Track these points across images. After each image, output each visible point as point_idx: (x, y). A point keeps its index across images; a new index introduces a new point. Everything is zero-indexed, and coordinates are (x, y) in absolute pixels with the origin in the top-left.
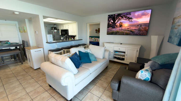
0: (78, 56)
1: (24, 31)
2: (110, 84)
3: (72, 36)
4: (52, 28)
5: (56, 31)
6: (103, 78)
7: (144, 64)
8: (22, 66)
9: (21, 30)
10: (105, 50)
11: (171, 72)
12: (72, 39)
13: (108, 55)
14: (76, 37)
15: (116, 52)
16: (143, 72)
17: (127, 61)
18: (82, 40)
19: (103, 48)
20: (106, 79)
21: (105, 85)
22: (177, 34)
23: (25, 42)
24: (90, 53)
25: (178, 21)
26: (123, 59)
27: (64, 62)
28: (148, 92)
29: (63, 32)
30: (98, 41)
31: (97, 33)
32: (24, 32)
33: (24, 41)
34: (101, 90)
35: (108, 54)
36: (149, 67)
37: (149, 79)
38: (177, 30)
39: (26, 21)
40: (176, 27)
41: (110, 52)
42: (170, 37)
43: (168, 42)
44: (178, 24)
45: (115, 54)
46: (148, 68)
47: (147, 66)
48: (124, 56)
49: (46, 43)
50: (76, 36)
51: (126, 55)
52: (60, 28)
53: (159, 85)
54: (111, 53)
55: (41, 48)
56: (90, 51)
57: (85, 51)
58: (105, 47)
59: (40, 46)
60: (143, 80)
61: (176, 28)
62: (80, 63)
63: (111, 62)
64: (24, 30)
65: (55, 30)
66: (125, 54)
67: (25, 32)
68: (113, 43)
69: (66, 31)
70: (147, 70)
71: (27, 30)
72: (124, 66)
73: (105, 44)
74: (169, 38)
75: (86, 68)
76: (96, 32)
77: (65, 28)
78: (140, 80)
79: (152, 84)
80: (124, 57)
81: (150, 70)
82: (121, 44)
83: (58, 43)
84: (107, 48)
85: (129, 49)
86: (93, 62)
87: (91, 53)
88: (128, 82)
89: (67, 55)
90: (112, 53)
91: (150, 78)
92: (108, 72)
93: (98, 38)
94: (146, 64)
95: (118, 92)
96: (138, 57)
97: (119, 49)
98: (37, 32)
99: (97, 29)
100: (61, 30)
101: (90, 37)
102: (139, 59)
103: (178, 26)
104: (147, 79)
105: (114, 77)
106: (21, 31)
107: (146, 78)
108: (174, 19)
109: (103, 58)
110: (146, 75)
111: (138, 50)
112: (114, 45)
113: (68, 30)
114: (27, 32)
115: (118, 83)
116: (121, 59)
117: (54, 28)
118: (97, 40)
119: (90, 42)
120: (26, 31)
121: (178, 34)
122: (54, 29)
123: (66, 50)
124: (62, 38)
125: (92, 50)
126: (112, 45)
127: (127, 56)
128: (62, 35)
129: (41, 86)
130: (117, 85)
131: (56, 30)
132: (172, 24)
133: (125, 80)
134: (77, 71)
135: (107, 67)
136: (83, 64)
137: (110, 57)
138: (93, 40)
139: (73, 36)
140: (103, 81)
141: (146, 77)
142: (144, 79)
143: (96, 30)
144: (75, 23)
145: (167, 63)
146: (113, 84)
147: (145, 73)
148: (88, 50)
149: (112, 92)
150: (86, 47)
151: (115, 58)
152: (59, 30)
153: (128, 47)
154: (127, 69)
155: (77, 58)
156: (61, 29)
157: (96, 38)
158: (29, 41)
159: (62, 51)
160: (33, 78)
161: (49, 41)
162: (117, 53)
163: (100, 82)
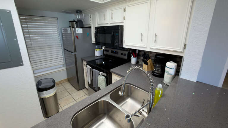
4: (70, 22)
5: (80, 31)
65: (77, 29)
77: (109, 20)
100: (96, 28)
113: (122, 27)
117: (77, 22)
122: (77, 27)
124: (98, 53)
131: (81, 29)
152: (90, 27)
156: (97, 26)
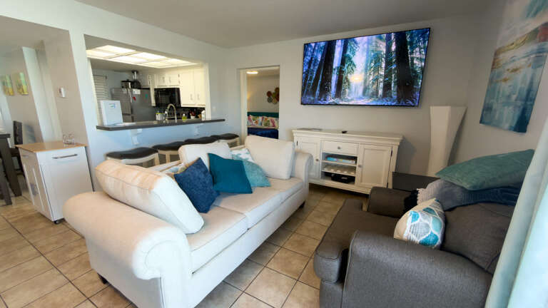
0: (206, 171)
1: (19, 89)
2: (312, 260)
3: (192, 109)
4: (123, 81)
5: (137, 92)
6: (289, 242)
7: (417, 192)
8: (9, 213)
9: (9, 86)
10: (296, 154)
11: (511, 212)
12: (192, 117)
13: (304, 166)
14: (203, 112)
15: (329, 158)
16: (418, 217)
17: (363, 183)
18: (224, 120)
19: (290, 145)
20: (301, 243)
21: (297, 264)
22: (509, 97)
23: (23, 127)
24: (249, 162)
25: (512, 58)
26: (351, 180)
27: (148, 193)
28: (437, 283)
29: (164, 96)
30: (274, 126)
31: (271, 104)
32: (20, 93)
33: (20, 124)
34: (285, 281)
35: (306, 165)
36: (433, 200)
37: (436, 239)
38: (509, 83)
39: (28, 53)
40: (506, 75)
41: (311, 157)
42: (488, 109)
43: (481, 122)
44: (510, 66)
45: (327, 165)
46: (430, 204)
47: (426, 197)
48: (353, 169)
49: (98, 128)
50: (204, 109)
51: (360, 166)
52: (154, 85)
53: (471, 258)
54: (315, 161)
55: (78, 145)
56: (247, 153)
57: (233, 155)
58: (295, 141)
59: (73, 140)
60: (420, 243)
61: (505, 80)
62: (214, 194)
63: (314, 188)
64: (20, 86)
65: (134, 90)
66: (356, 162)
67: (23, 91)
68: (320, 130)
69: (170, 93)
70: (428, 211)
71: (30, 86)
72: (356, 200)
73: (294, 135)
74: (483, 111)
75: (234, 209)
76: (270, 100)
77: (168, 82)
78: (409, 245)
79: (449, 254)
80: (352, 174)
81: (438, 210)
82: (344, 132)
83: (140, 130)
84: (303, 147)
85: (366, 147)
86: (256, 191)
87: (250, 160)
88: (371, 251)
89: (168, 168)
90: (317, 160)
91: (439, 236)
92: (305, 220)
93: (274, 119)
94: (420, 190)
95: (338, 289)
96: (394, 171)
97: (339, 148)
98: (62, 90)
99: (273, 91)
100: (155, 89)
101: (249, 114)
102: (397, 176)
103: (512, 71)
104: (432, 239)
105: (325, 235)
106: (11, 90)
107: (427, 235)
108: (497, 53)
109: (291, 177)
110: (427, 226)
111: (395, 150)
112: (324, 137)
113: (178, 89)
114: (31, 92)
115: (340, 256)
116: (346, 178)
117: (132, 83)
118: (271, 124)
119: (248, 128)
120: (25, 90)
121: (514, 97)
122: (132, 87)
123: (168, 153)
124: (159, 117)
125: (255, 151)
126: (316, 137)
127: (362, 170)
128: (160, 106)
129: (70, 281)
130: (335, 265)
131: (139, 91)
132: (492, 68)
133: (362, 248)
134: (202, 222)
135: (302, 206)
136: (225, 197)
137: (312, 174)
138: (259, 122)
139: (196, 108)
140: (289, 253)
141: (428, 232)
142: (422, 238)
143: (269, 94)
144: (202, 66)
145: (491, 184)
146: (324, 261)
147: (425, 219)
148: (240, 153)
149: (318, 286)
150: (238, 143)
151: (327, 175)
152: (149, 89)
153: (365, 140)
154: (365, 208)
155: (202, 176)
156: (156, 87)
157: (269, 119)
158: (39, 124)
159: (155, 156)
160: (43, 252)
161: (106, 124)
162: (334, 161)
163: (281, 254)
